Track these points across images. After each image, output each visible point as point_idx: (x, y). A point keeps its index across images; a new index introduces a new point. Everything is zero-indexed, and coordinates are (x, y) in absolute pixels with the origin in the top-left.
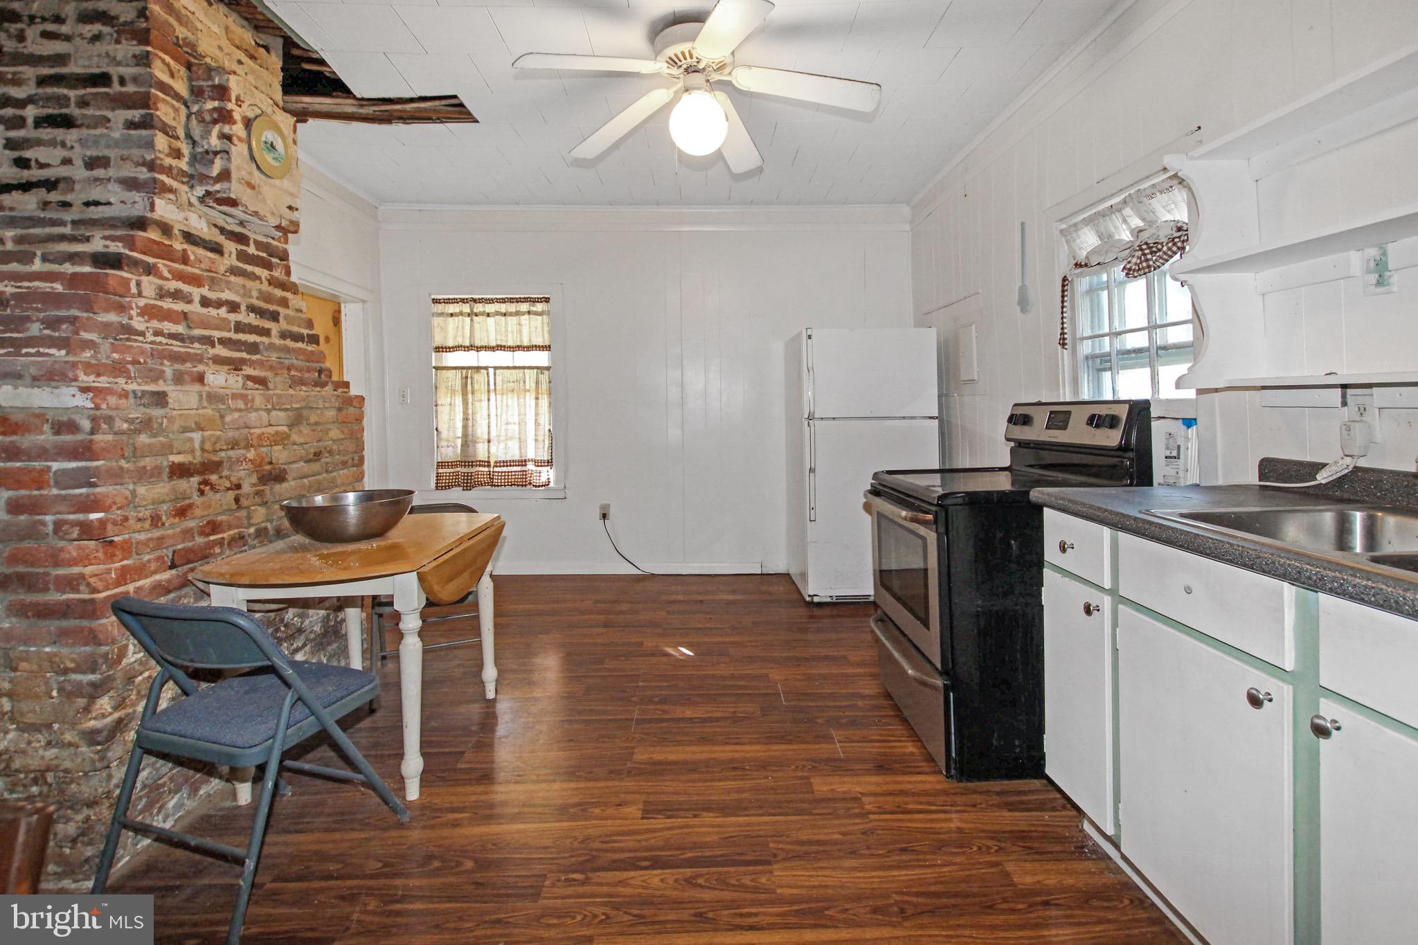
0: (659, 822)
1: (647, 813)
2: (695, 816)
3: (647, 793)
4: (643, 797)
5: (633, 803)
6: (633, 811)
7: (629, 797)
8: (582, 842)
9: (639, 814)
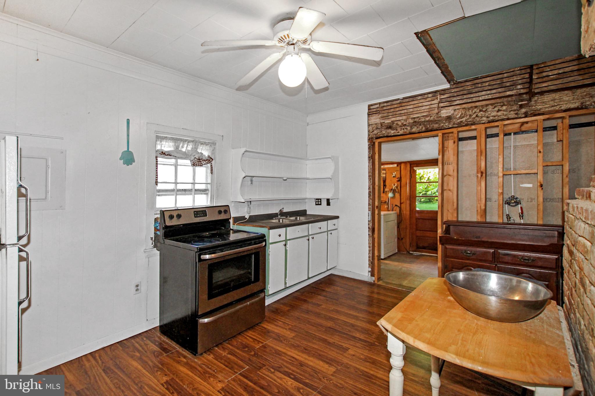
0: (344, 345)
1: (347, 349)
2: (335, 343)
3: (343, 355)
4: (345, 354)
5: (349, 354)
6: (351, 352)
7: (349, 356)
8: (371, 350)
9: (349, 350)
